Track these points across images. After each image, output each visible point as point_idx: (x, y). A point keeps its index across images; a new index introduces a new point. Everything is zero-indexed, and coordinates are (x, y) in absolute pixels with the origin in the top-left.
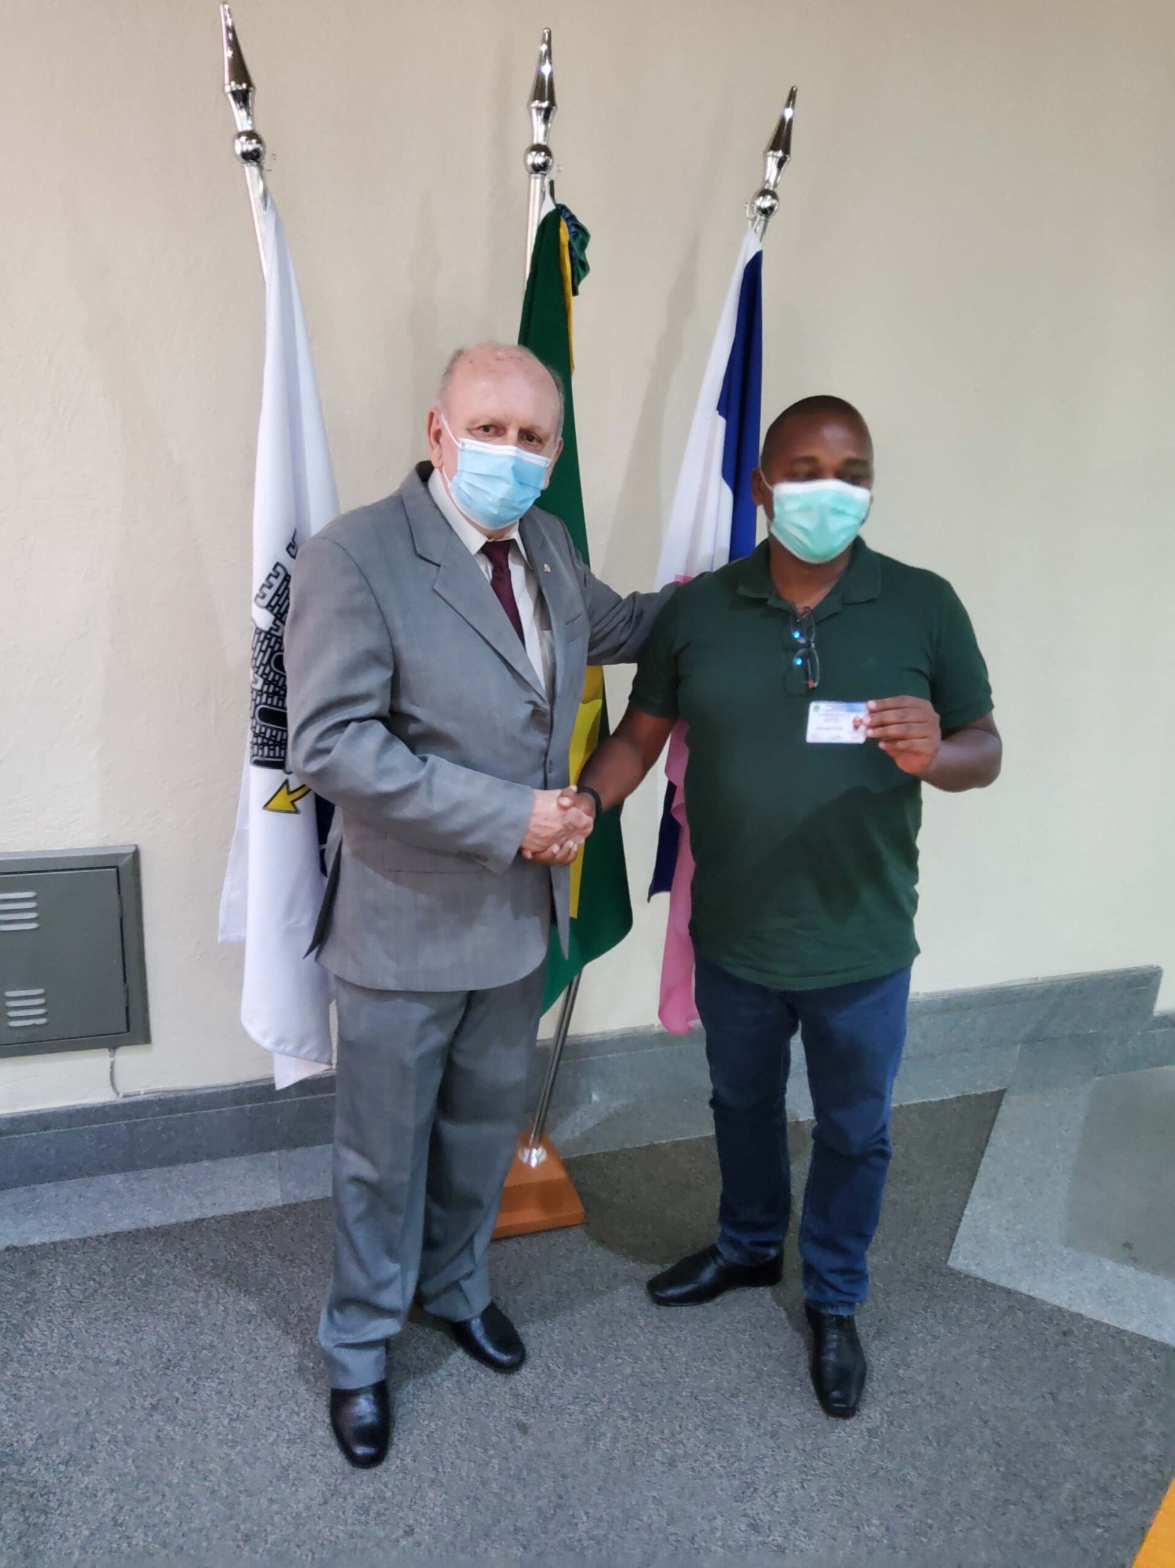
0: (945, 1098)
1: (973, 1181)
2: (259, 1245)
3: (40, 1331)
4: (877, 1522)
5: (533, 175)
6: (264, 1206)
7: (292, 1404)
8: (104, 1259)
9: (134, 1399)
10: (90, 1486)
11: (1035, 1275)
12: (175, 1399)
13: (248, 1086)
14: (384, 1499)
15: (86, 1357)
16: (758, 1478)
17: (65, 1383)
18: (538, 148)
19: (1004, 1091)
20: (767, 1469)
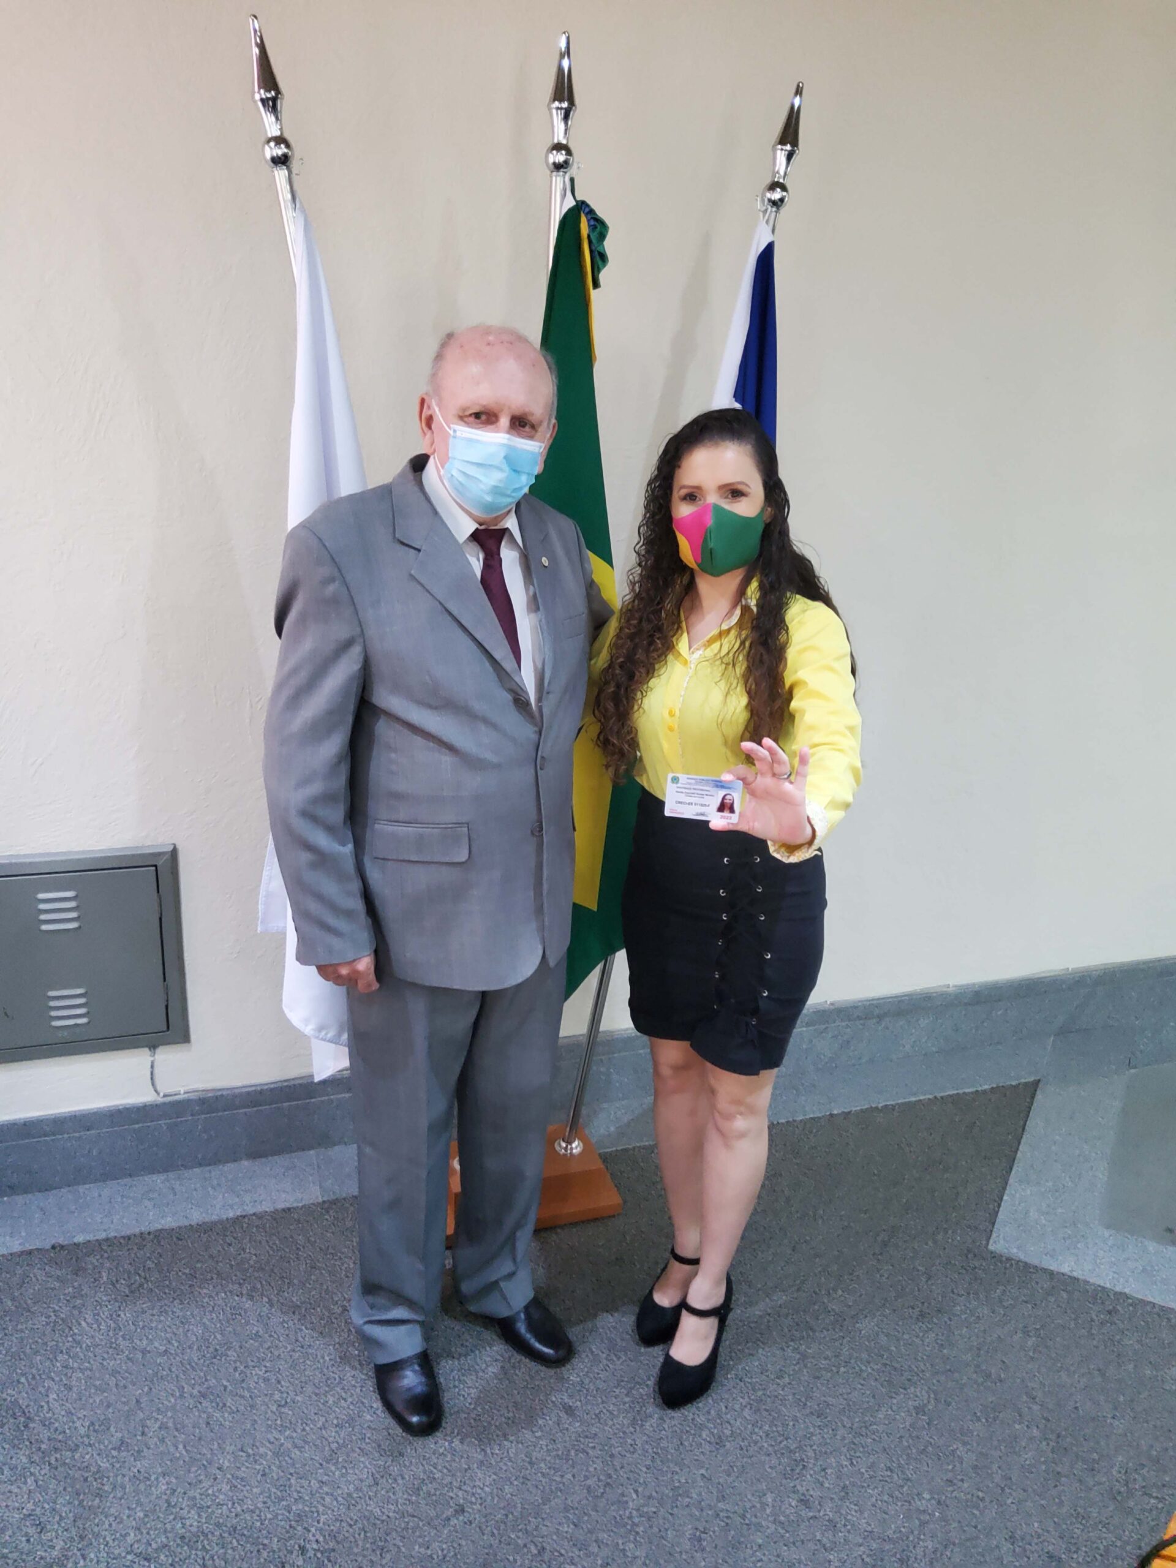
0: (980, 1089)
1: (1011, 1169)
2: (301, 1239)
3: (88, 1323)
4: (927, 1496)
5: (554, 173)
6: (304, 1203)
7: (338, 1389)
8: (148, 1255)
9: (183, 1388)
10: (142, 1470)
11: (1077, 1256)
12: (222, 1388)
13: (285, 1084)
14: (434, 1478)
15: (134, 1347)
16: (807, 1456)
17: (115, 1373)
18: (558, 147)
19: (1039, 1081)
20: (815, 1447)
